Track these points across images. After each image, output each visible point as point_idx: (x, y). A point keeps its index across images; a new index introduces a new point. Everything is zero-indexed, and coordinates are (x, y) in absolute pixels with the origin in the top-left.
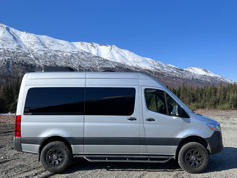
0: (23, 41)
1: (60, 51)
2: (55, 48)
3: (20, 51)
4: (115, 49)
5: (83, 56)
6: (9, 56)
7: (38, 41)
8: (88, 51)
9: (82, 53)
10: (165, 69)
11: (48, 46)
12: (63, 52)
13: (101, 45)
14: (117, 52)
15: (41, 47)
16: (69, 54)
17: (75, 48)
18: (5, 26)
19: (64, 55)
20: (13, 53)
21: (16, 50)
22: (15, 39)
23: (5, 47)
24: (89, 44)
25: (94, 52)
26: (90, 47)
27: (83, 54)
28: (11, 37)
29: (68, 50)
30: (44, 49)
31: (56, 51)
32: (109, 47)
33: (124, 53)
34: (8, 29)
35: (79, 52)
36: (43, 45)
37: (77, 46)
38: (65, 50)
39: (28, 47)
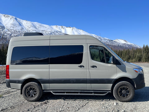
0: (24, 25)
1: (44, 31)
2: (42, 29)
3: (23, 31)
4: (75, 29)
5: (57, 33)
6: (17, 34)
7: (33, 25)
8: (60, 31)
9: (56, 32)
10: (103, 40)
11: (38, 28)
12: (46, 31)
13: (67, 27)
14: (76, 31)
15: (34, 29)
16: (50, 33)
17: (53, 29)
18: (14, 17)
19: (47, 33)
20: (19, 32)
21: (20, 30)
22: (20, 24)
23: (15, 29)
24: (60, 27)
25: (63, 31)
26: (61, 28)
27: (58, 33)
28: (18, 23)
29: (49, 30)
30: (36, 30)
31: (42, 31)
32: (72, 28)
33: (80, 32)
34: (16, 19)
35: (55, 31)
36: (35, 27)
37: (54, 28)
38: (47, 30)
39: (27, 29)
